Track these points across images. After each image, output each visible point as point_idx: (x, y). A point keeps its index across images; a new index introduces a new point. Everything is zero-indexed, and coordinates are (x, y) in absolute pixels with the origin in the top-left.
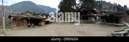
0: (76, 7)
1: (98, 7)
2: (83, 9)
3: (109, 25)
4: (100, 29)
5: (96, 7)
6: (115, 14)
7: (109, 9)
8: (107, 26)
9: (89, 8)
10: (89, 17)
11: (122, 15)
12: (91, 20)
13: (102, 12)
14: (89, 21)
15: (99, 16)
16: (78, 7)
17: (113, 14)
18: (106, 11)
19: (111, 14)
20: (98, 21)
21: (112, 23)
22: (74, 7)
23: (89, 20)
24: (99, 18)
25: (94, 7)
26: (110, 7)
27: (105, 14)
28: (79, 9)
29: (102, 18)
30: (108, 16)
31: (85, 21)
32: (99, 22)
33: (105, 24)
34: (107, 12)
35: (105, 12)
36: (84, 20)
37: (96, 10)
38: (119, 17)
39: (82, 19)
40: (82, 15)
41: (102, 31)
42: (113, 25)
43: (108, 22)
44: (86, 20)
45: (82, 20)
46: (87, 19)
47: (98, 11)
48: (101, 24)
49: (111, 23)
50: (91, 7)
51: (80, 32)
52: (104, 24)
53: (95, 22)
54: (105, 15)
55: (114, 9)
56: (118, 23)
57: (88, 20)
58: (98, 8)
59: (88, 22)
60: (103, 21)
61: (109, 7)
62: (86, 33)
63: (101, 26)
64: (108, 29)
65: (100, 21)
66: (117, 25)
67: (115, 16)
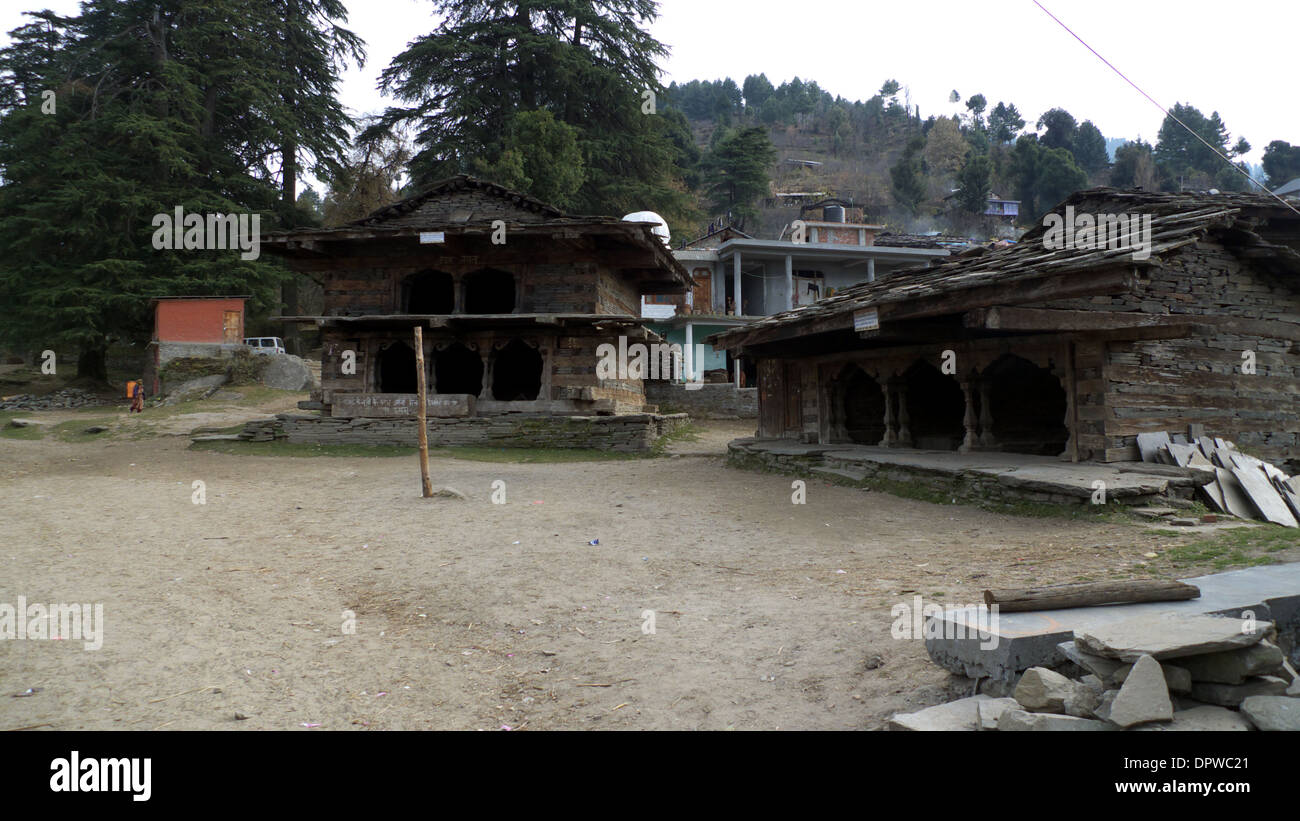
0: (339, 176)
1: (692, 183)
2: (461, 217)
3: (879, 481)
4: (731, 544)
5: (671, 184)
6: (995, 286)
7: (873, 212)
8: (854, 497)
9: (560, 202)
10: (546, 346)
11: (1115, 292)
12: (581, 401)
13: (760, 269)
14: (558, 406)
15: (709, 337)
16: (371, 181)
17: (944, 295)
18: (833, 244)
19: (924, 288)
20: (705, 406)
21: (936, 449)
22: (291, 169)
23: (558, 393)
24: (720, 362)
25: (638, 187)
26: (906, 185)
27: (807, 302)
28: (384, 215)
29: (769, 369)
30: (867, 323)
31: (477, 419)
32: (719, 438)
33: (816, 458)
34: (849, 264)
35: (810, 267)
36: (474, 390)
37: (663, 231)
38: (1074, 341)
39: (442, 386)
40: (438, 320)
41: (772, 579)
42: (959, 479)
43: (860, 426)
44: (500, 394)
45: (440, 402)
46: (519, 380)
47: (706, 253)
48: (742, 460)
49: (914, 444)
50: (591, 188)
51: (391, 611)
52: (807, 466)
53: (652, 435)
54: (807, 320)
55: (970, 204)
56: (1052, 447)
57: (531, 393)
58: (697, 200)
59: (537, 422)
60: (779, 412)
61: (874, 178)
62: (505, 615)
63: (751, 489)
64: (872, 548)
65: (731, 416)
66: (1025, 487)
67: (993, 322)
